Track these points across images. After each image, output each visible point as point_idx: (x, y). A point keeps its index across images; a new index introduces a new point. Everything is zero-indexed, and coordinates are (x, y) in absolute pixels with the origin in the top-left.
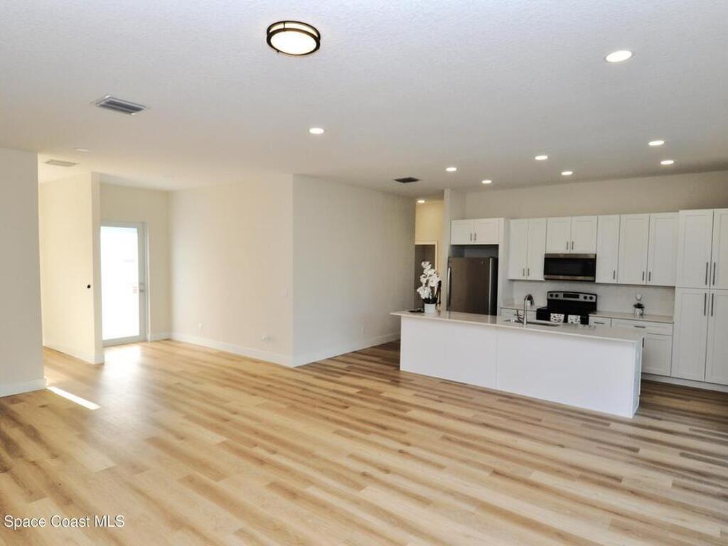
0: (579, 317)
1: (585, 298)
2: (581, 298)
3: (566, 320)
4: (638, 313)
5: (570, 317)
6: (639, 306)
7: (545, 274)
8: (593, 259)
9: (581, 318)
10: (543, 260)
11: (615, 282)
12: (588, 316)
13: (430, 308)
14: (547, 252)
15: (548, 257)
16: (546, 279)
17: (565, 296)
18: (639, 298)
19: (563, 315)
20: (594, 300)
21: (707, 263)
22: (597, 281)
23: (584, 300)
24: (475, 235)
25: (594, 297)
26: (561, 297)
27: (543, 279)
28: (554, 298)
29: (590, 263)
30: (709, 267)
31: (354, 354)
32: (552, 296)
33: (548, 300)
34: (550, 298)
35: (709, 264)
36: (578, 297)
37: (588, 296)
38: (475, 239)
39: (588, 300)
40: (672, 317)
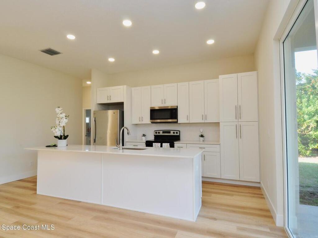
0: (169, 144)
1: (174, 133)
2: (172, 134)
3: (161, 146)
4: (201, 140)
5: (164, 144)
6: (202, 136)
7: (151, 119)
8: (176, 108)
9: (170, 144)
10: (150, 111)
11: (188, 122)
12: (174, 143)
13: (62, 143)
14: (152, 107)
15: (152, 109)
16: (151, 122)
17: (163, 132)
18: (201, 131)
19: (160, 144)
20: (178, 134)
21: (236, 106)
22: (178, 122)
23: (173, 134)
24: (110, 96)
25: (178, 132)
26: (161, 134)
27: (151, 123)
28: (158, 134)
29: (174, 111)
30: (237, 109)
31: (18, 182)
32: (156, 133)
33: (154, 135)
34: (155, 134)
35: (237, 106)
36: (169, 132)
37: (175, 132)
38: (110, 99)
39: (176, 134)
40: (219, 141)
